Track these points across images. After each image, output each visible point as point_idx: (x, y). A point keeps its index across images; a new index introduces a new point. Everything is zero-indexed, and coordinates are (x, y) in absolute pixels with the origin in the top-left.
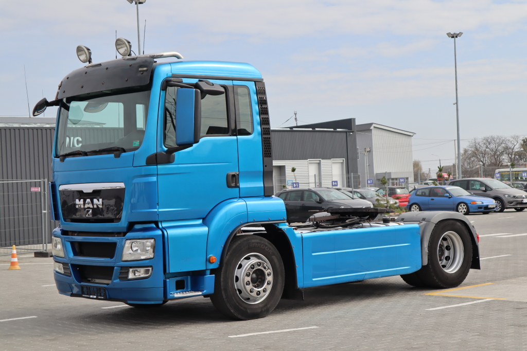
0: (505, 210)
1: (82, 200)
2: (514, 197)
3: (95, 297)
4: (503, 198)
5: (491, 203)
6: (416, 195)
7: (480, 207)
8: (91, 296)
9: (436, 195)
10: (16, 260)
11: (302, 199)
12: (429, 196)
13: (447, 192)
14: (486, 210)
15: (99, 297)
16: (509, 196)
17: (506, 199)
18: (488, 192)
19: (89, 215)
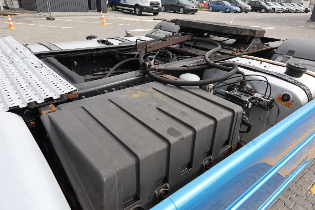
0: (242, 12)
2: (246, 7)
4: (242, 8)
5: (238, 9)
6: (212, 4)
7: (234, 10)
9: (219, 4)
10: (11, 23)
11: (172, 2)
12: (217, 4)
13: (223, 3)
14: (236, 12)
16: (245, 7)
17: (243, 8)
18: (237, 5)
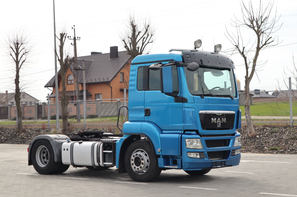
1: (215, 119)
3: (220, 166)
8: (218, 167)
15: (222, 166)
19: (219, 126)
